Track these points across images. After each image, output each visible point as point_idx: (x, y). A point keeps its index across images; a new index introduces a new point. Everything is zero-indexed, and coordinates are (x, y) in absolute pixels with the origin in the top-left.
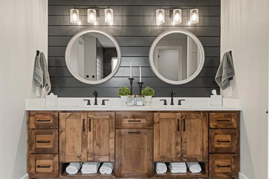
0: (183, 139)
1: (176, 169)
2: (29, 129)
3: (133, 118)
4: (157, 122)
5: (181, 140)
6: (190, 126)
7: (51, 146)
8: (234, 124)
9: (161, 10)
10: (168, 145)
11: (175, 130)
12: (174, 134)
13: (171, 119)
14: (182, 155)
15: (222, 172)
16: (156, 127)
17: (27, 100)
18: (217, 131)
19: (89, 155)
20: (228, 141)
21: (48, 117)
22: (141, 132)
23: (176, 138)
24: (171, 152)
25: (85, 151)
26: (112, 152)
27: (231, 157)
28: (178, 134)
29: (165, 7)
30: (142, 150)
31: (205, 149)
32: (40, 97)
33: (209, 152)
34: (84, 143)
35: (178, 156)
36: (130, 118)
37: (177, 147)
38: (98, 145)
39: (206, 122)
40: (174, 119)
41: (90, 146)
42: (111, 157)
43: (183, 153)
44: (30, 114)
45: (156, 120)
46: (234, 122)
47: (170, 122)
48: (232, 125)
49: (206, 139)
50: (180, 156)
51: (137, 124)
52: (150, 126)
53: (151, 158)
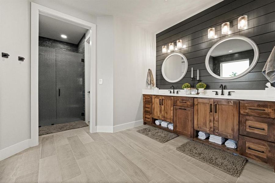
0: (215, 118)
1: (212, 139)
2: (144, 102)
3: (182, 101)
4: (196, 104)
5: (214, 119)
6: (222, 110)
7: (149, 110)
8: (272, 114)
9: (212, 28)
10: (204, 120)
11: (209, 111)
12: (208, 114)
13: (207, 103)
14: (214, 130)
15: (254, 155)
16: (196, 107)
17: (143, 90)
18: (248, 118)
19: (163, 117)
20: (264, 129)
21: (149, 97)
22: (187, 109)
23: (209, 116)
24: (206, 126)
25: (161, 115)
26: (172, 118)
27: (266, 145)
28: (211, 115)
29: (214, 26)
30: (188, 120)
31: (235, 130)
32: (151, 89)
33: (240, 134)
34: (161, 111)
35: (211, 130)
36: (181, 100)
37: (211, 123)
38: (166, 113)
39: (237, 108)
40: (208, 103)
41: (163, 113)
42: (171, 120)
43: (215, 128)
44: (144, 95)
45: (196, 103)
46: (270, 112)
47: (206, 105)
48: (269, 115)
49: (236, 122)
50: (213, 130)
51: (184, 104)
52: (192, 106)
53: (192, 126)
